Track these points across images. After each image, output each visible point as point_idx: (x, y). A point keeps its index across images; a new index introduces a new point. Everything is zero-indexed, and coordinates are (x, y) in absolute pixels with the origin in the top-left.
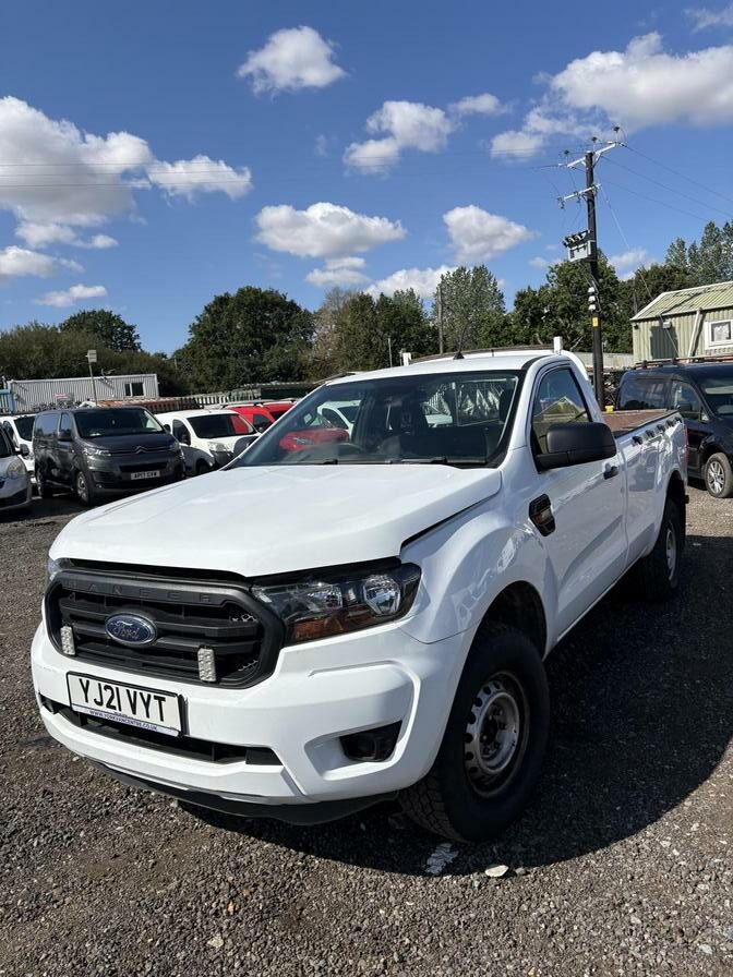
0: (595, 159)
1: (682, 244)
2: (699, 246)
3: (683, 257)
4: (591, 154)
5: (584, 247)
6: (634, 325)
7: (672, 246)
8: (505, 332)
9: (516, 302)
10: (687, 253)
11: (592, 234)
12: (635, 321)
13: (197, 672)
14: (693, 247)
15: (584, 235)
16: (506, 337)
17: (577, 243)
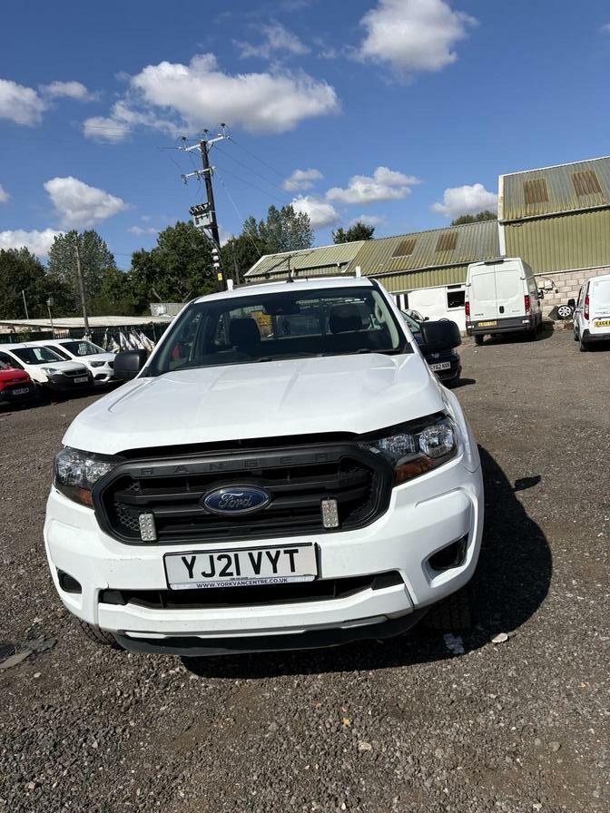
0: (208, 147)
1: (253, 221)
2: (266, 223)
3: (255, 232)
4: (205, 143)
5: (207, 216)
6: (247, 280)
7: (247, 222)
8: (125, 286)
9: (133, 261)
10: (258, 228)
11: (212, 207)
12: (247, 277)
13: (321, 523)
14: (262, 223)
15: (206, 206)
16: (126, 290)
17: (201, 212)
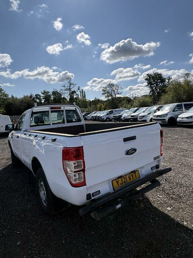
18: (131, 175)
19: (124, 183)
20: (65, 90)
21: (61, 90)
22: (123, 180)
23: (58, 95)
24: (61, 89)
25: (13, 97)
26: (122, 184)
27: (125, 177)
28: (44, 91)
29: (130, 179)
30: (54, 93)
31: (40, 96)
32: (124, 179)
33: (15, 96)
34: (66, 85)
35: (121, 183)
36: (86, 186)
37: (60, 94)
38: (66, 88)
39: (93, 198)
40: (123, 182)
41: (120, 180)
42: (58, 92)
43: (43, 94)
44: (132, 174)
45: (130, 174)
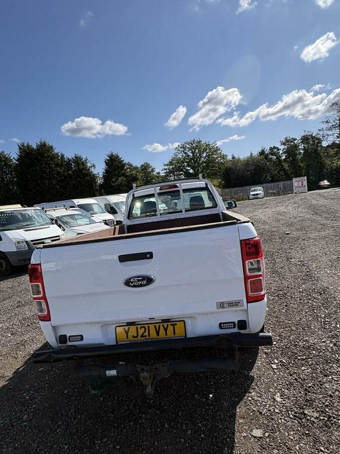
18: (163, 325)
19: (142, 336)
20: (330, 129)
21: (320, 130)
22: (141, 331)
23: (314, 141)
24: (321, 128)
25: (233, 158)
26: (137, 337)
27: (146, 326)
28: (286, 139)
29: (158, 333)
30: (305, 139)
31: (278, 149)
32: (143, 329)
33: (236, 157)
34: (330, 119)
35: (135, 335)
36: (50, 322)
37: (319, 139)
38: (330, 125)
39: (69, 343)
40: (140, 334)
41: (133, 328)
42: (314, 135)
43: (284, 144)
44: (165, 325)
45: (161, 324)
